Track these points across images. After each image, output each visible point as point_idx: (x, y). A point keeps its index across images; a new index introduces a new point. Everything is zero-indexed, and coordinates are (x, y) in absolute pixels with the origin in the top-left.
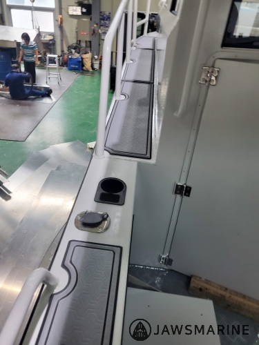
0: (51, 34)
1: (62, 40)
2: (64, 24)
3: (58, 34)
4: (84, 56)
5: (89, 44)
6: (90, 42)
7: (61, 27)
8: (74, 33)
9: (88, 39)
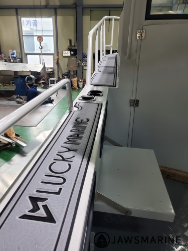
0: (51, 68)
1: (58, 71)
2: (60, 62)
3: (56, 67)
4: (73, 80)
5: (76, 73)
6: (76, 71)
7: (58, 64)
8: (66, 67)
9: (75, 70)
